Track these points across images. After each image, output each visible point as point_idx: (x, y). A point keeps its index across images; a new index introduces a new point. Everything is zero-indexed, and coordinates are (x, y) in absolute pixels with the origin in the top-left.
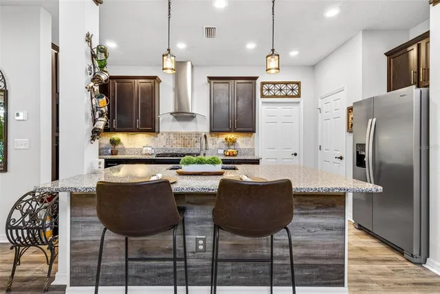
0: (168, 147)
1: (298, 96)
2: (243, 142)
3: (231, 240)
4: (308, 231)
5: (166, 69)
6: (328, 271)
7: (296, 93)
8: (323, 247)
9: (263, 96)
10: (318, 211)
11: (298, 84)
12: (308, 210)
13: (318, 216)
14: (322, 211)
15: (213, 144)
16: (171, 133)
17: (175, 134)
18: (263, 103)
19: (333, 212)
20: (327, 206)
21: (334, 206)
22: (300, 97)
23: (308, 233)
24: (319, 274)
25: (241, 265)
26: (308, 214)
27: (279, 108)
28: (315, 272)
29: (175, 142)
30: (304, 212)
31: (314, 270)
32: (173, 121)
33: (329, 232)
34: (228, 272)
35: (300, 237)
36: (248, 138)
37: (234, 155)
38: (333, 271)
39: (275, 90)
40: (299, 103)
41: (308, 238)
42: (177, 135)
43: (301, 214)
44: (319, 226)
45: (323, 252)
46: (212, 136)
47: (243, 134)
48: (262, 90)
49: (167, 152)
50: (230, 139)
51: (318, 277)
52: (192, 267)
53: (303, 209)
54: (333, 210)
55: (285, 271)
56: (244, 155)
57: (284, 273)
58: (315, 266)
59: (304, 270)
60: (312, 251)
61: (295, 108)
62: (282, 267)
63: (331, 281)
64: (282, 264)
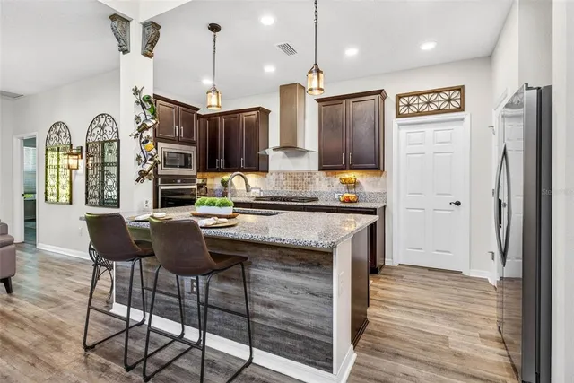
0: (278, 189)
1: (461, 109)
2: (369, 183)
3: (218, 287)
4: (291, 292)
5: (210, 106)
6: (314, 348)
7: (455, 104)
8: (307, 315)
9: (399, 115)
10: (301, 269)
11: (461, 89)
12: (290, 266)
13: (302, 275)
14: (306, 270)
15: (329, 186)
16: (281, 172)
17: (284, 173)
18: (400, 125)
19: (318, 274)
20: (311, 265)
21: (319, 265)
22: (463, 110)
23: (291, 295)
24: (303, 348)
25: (227, 316)
26: (289, 270)
27: (429, 130)
28: (299, 345)
29: (284, 183)
30: (286, 267)
31: (298, 341)
32: (283, 157)
33: (315, 298)
34: (215, 320)
35: (282, 298)
36: (376, 178)
37: (350, 202)
38: (319, 349)
39: (418, 104)
40: (462, 120)
41: (290, 300)
42: (287, 175)
43: (283, 270)
44: (303, 288)
45: (308, 322)
46: (328, 176)
47: (369, 172)
48: (397, 106)
49: (276, 195)
50: (345, 180)
51: (301, 352)
52: (187, 306)
53: (284, 265)
54: (317, 270)
55: (268, 334)
56: (370, 201)
57: (266, 336)
58: (299, 337)
59: (287, 339)
60: (295, 318)
61: (457, 127)
62: (263, 328)
63: (317, 362)
64: (264, 325)
